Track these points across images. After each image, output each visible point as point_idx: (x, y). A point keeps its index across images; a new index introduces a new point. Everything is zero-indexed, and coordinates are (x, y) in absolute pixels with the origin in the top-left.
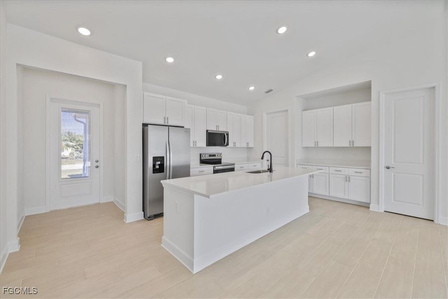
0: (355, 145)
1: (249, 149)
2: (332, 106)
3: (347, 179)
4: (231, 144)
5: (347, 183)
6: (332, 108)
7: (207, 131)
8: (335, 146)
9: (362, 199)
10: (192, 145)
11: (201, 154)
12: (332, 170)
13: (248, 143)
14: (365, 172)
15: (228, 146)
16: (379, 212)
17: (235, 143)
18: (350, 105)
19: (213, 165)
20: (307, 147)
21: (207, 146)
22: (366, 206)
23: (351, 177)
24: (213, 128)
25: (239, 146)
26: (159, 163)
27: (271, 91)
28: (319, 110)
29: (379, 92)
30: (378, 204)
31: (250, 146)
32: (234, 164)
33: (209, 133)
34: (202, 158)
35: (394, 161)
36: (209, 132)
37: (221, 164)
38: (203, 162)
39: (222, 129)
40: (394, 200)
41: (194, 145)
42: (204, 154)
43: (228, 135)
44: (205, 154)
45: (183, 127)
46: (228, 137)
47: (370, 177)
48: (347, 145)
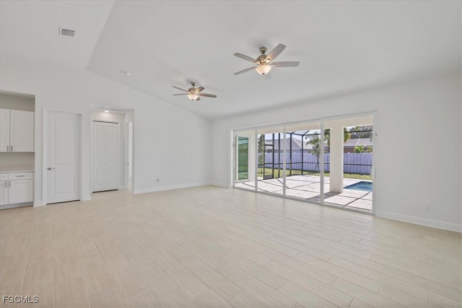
3: (7, 184)
14: (28, 175)
16: (43, 207)
18: (7, 111)
22: (30, 205)
23: (11, 181)
29: (43, 107)
35: (55, 164)
40: (55, 193)
47: (33, 179)
48: (5, 151)
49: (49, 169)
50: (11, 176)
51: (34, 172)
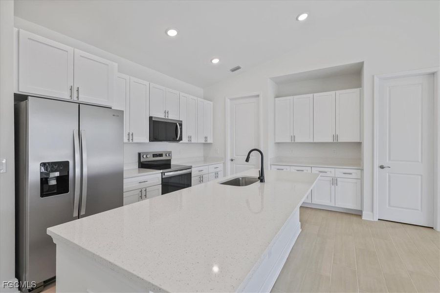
0: (340, 140)
1: (206, 145)
2: (311, 93)
3: (334, 181)
4: (185, 139)
5: (333, 187)
6: (312, 94)
7: (151, 118)
8: (315, 141)
9: (351, 205)
10: (126, 140)
11: (139, 154)
12: (315, 170)
13: (206, 138)
14: (355, 173)
15: (181, 142)
16: (374, 221)
17: (190, 137)
18: (333, 93)
19: (161, 171)
20: (278, 143)
21: (150, 141)
22: (358, 214)
23: (338, 179)
24: (159, 115)
25: (196, 142)
26: (57, 174)
27: (238, 68)
28: (296, 97)
29: (373, 76)
30: (372, 211)
31: (208, 142)
32: (190, 168)
33: (154, 121)
34: (142, 160)
35: (390, 159)
36: (153, 119)
37: (170, 168)
38: (144, 165)
39: (172, 117)
40: (389, 205)
41: (129, 140)
42: (145, 153)
43: (181, 125)
44: (147, 154)
45: (111, 108)
46: (181, 129)
47: (361, 179)
48: (331, 140)
49: (382, 167)
50: (338, 172)
51: (362, 170)
